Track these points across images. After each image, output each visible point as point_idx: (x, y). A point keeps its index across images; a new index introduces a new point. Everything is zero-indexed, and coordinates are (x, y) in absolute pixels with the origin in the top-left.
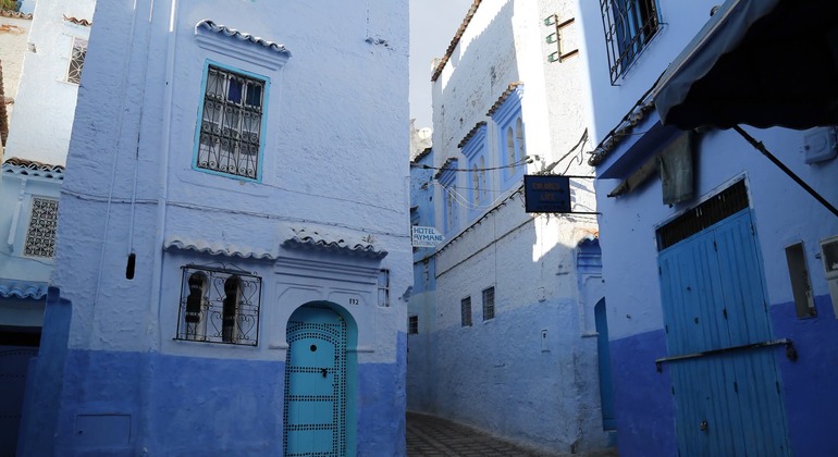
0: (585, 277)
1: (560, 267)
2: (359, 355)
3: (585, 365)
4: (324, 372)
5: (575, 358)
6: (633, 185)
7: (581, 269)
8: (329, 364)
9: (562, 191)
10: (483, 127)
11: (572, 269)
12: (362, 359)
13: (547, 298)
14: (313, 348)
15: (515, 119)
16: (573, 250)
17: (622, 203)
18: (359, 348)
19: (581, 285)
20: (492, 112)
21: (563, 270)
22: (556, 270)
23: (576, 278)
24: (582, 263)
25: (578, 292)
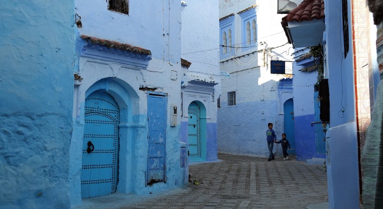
0: (281, 92)
1: (272, 88)
2: (207, 120)
3: (279, 125)
4: (194, 126)
5: (276, 122)
6: (309, 70)
7: (280, 89)
8: (195, 123)
9: (282, 66)
10: (232, 17)
11: (276, 89)
12: (208, 121)
13: (265, 99)
14: (191, 117)
15: (252, 19)
16: (277, 82)
17: (303, 73)
18: (207, 117)
19: (279, 96)
20: (240, 13)
21: (273, 89)
22: (270, 89)
23: (277, 93)
24: (280, 87)
25: (278, 98)
